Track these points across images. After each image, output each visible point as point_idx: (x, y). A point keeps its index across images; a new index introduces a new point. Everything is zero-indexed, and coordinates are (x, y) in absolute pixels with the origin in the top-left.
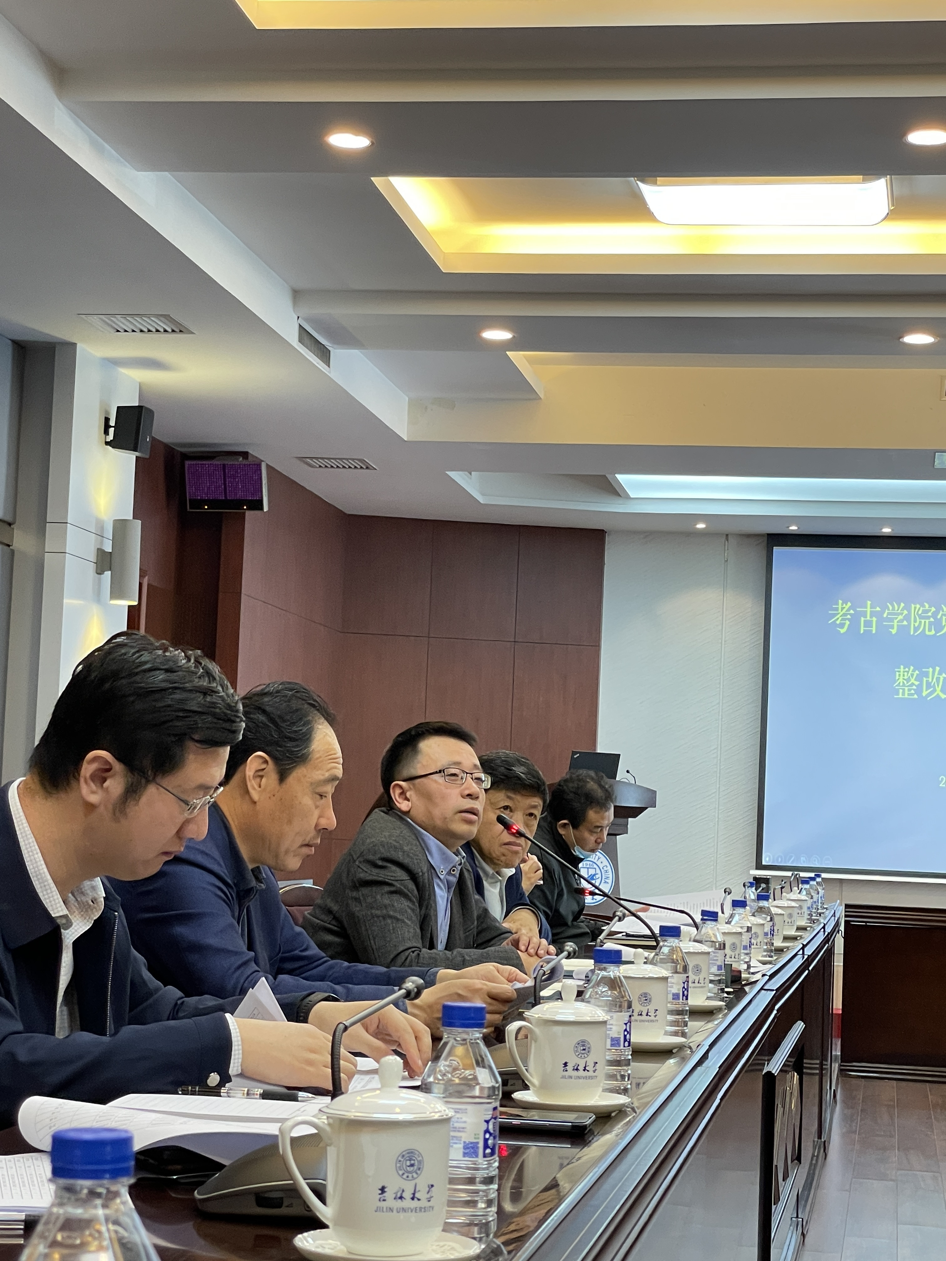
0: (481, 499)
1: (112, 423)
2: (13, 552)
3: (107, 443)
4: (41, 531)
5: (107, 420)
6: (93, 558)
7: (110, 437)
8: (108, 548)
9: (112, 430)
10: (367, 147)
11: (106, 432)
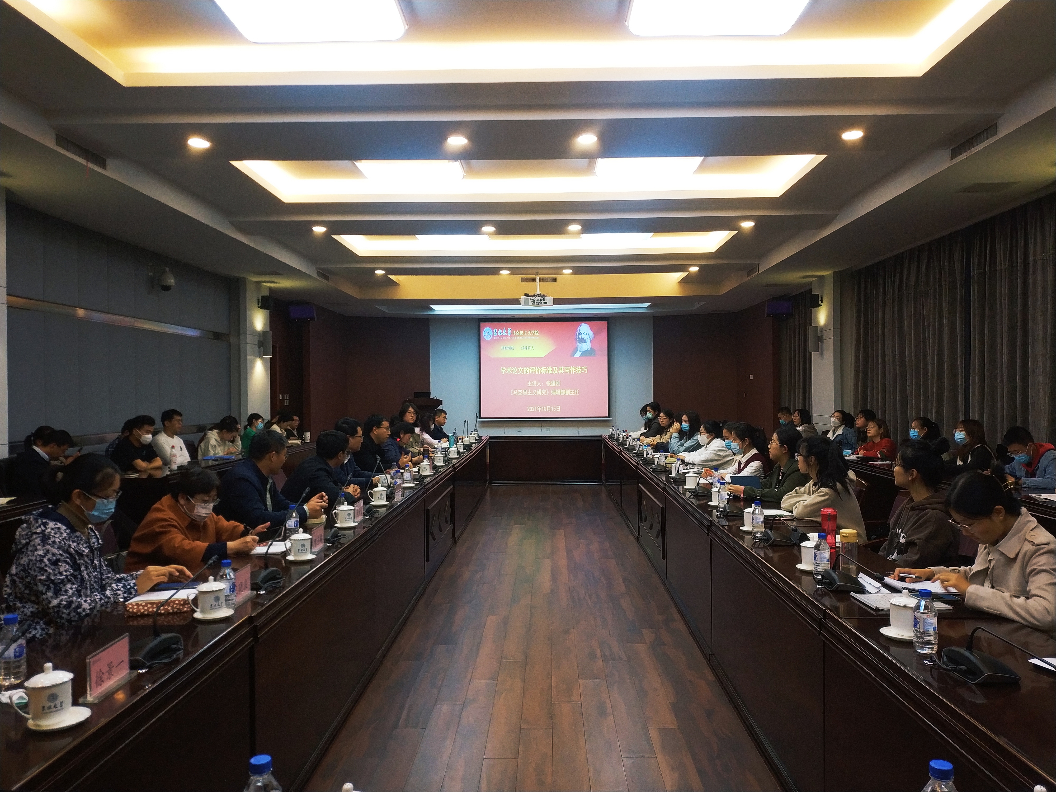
0: (387, 312)
1: (260, 301)
2: (230, 343)
3: (259, 307)
4: (238, 335)
5: (258, 300)
6: (256, 343)
7: (260, 305)
8: (262, 340)
9: (260, 303)
10: (326, 231)
11: (258, 304)
